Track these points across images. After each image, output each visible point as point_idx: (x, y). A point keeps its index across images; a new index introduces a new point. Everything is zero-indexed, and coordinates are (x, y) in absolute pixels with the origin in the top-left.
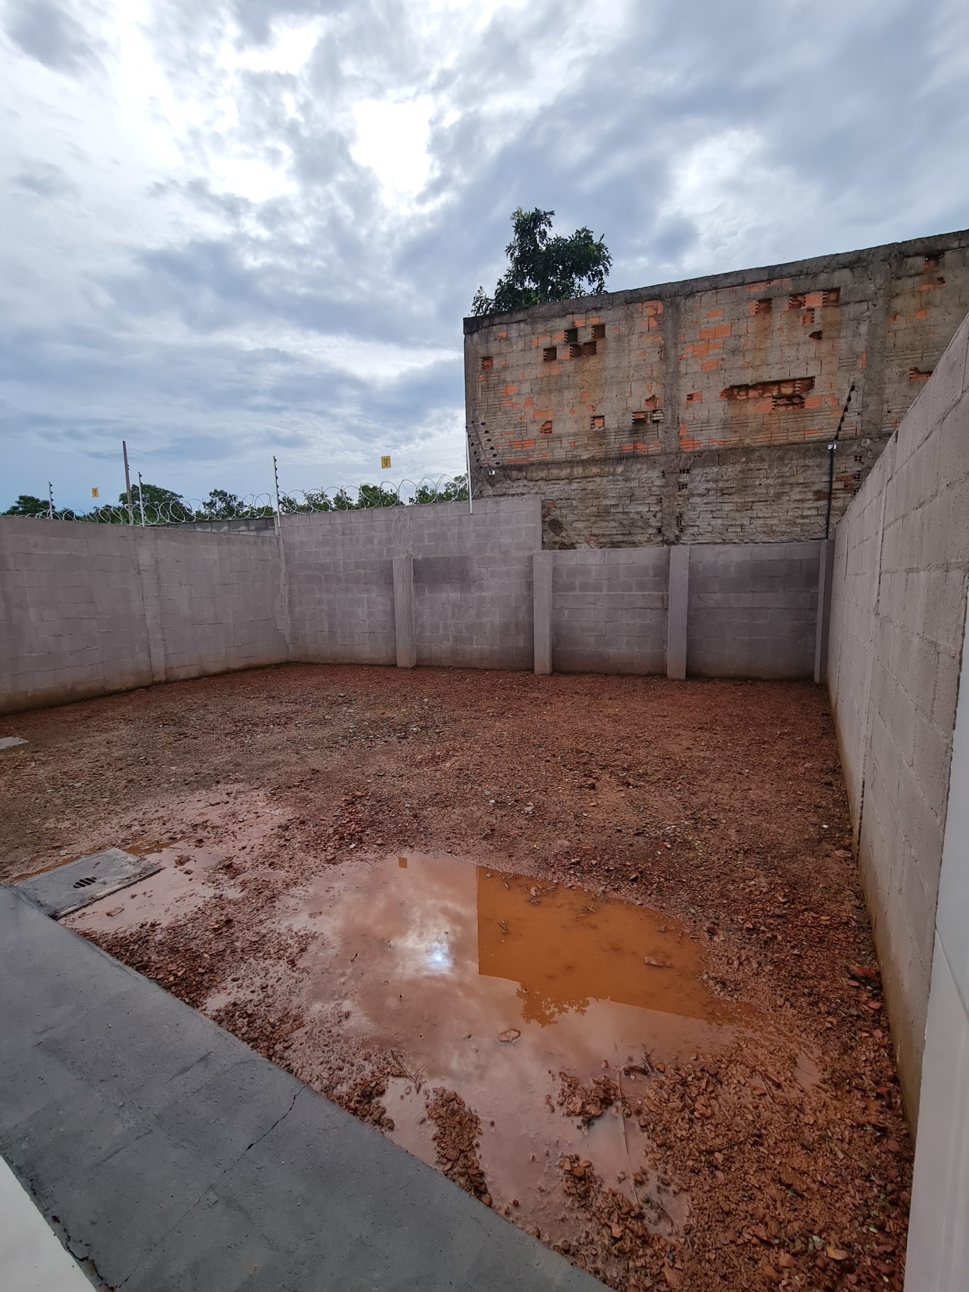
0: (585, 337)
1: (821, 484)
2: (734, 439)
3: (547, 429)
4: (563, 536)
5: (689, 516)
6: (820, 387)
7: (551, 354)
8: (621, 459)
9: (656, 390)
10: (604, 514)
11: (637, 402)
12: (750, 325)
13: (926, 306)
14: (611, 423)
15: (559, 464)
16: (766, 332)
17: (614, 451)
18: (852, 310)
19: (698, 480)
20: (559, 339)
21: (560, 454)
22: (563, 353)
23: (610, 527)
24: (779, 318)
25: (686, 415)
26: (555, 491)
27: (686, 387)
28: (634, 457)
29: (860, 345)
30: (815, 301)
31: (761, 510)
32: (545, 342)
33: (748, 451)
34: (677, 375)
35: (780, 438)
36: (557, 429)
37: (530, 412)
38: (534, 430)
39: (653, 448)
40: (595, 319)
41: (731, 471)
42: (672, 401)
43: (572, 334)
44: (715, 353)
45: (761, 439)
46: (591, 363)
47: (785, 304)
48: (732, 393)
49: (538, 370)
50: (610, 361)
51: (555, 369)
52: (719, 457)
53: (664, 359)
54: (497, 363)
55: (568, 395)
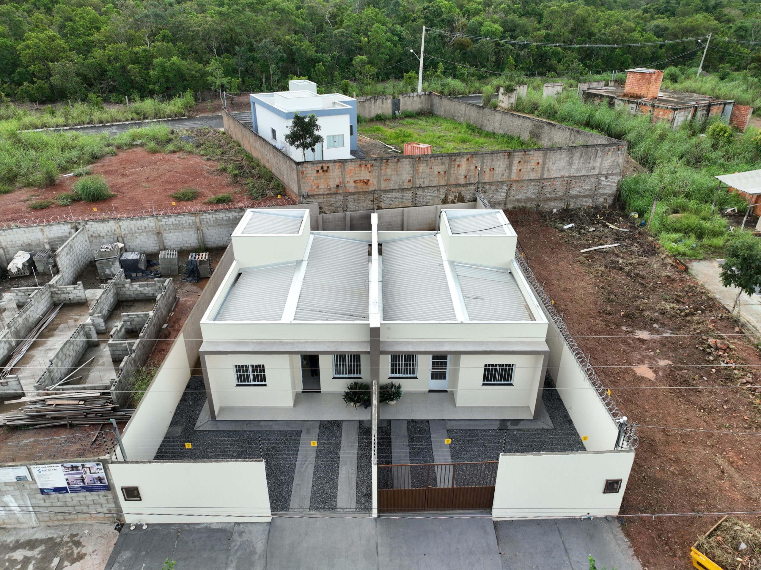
0: (325, 168)
1: (372, 199)
2: (356, 190)
3: (318, 187)
4: (323, 210)
5: (349, 205)
6: (370, 181)
7: (318, 171)
8: (334, 194)
9: (341, 180)
10: (331, 205)
11: (337, 182)
12: (358, 169)
13: (386, 168)
14: (332, 186)
15: (321, 195)
16: (361, 170)
17: (332, 192)
18: (375, 168)
19: (350, 198)
20: (319, 168)
21: (321, 193)
22: (320, 171)
23: (332, 208)
24: (363, 168)
25: (347, 185)
26: (320, 200)
27: (347, 180)
28: (337, 193)
29: (377, 174)
30: (369, 166)
31: (362, 204)
32: (316, 169)
33: (359, 193)
34: (345, 177)
35: (364, 190)
36: (320, 187)
37: (313, 184)
38: (315, 187)
39: (341, 192)
40: (327, 165)
41: (356, 196)
42: (344, 183)
43: (322, 168)
44: (351, 174)
45: (361, 190)
46: (327, 174)
47: (364, 166)
48: (355, 182)
49: (315, 174)
50: (331, 174)
51: (319, 174)
52: (354, 194)
53: (342, 174)
54: (305, 172)
55: (322, 180)
